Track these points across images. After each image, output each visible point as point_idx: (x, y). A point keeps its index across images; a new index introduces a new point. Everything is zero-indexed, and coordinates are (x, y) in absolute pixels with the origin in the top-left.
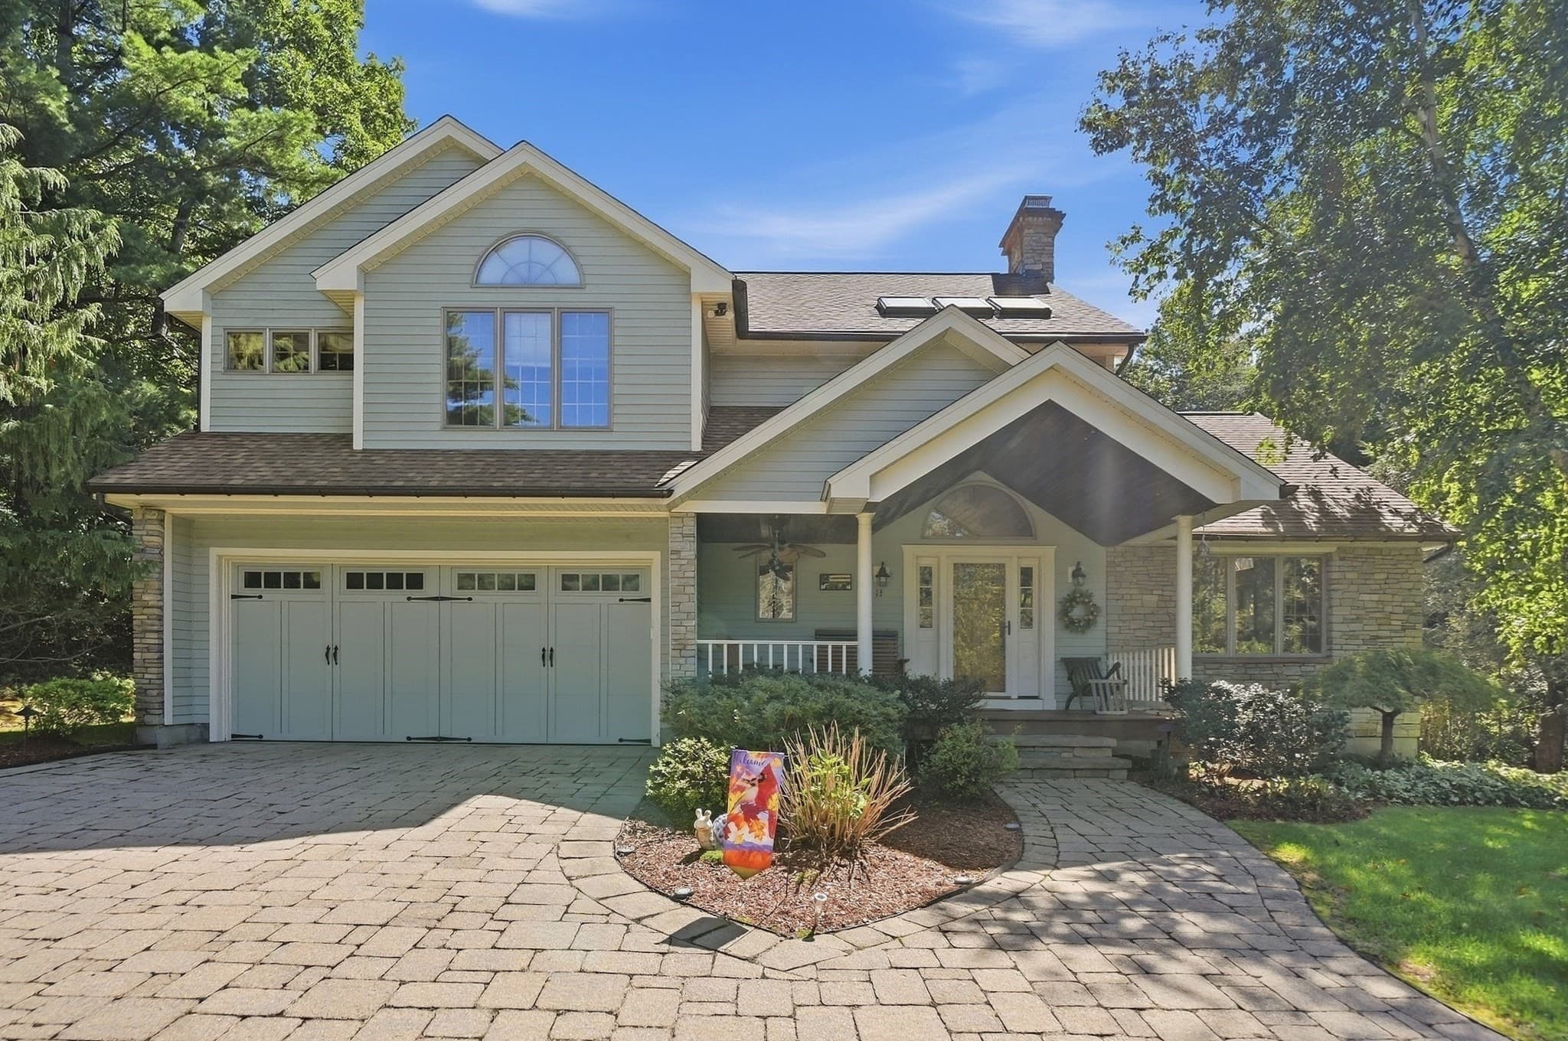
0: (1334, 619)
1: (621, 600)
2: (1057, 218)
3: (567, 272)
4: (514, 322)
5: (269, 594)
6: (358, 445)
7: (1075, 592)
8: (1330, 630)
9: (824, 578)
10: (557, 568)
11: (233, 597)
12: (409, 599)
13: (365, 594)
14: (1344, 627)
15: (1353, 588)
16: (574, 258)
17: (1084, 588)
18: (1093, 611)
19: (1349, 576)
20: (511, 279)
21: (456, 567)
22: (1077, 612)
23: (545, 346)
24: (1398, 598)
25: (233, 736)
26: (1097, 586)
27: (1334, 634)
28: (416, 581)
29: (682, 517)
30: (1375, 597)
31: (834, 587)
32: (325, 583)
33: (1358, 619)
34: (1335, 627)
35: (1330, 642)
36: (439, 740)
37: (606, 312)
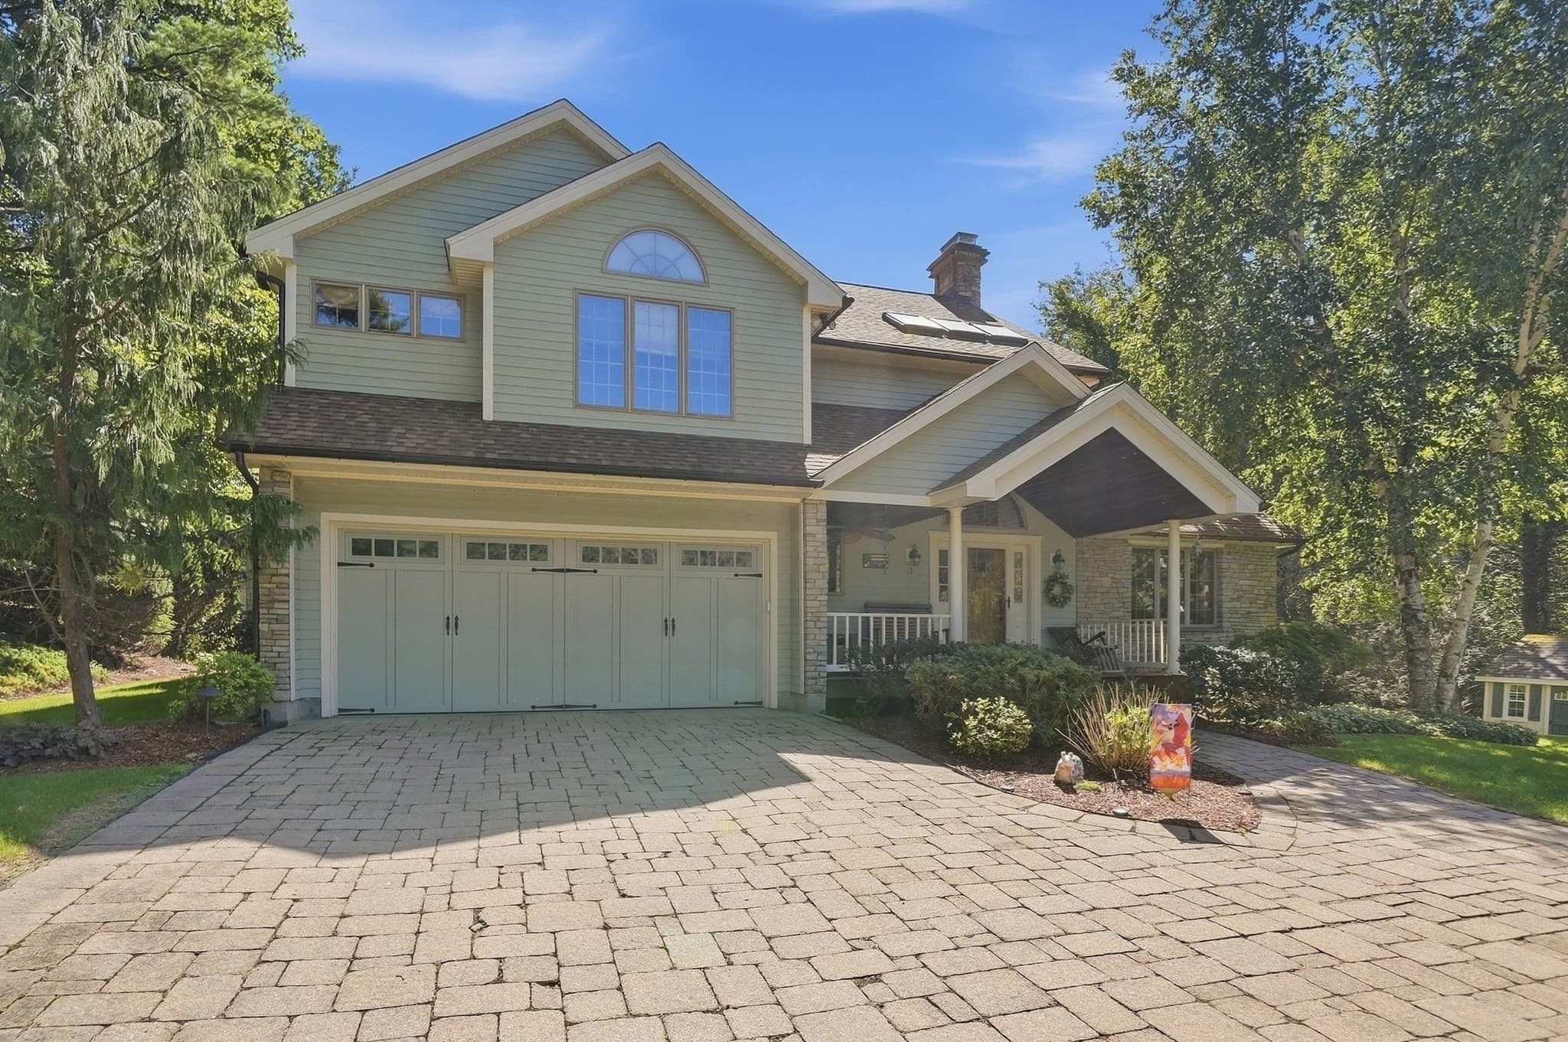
0: (1224, 598)
1: (736, 575)
2: (982, 255)
3: (690, 269)
4: (641, 312)
5: (381, 562)
6: (488, 415)
7: (1056, 573)
8: (1220, 607)
9: (866, 558)
10: (678, 544)
11: (340, 564)
12: (534, 570)
13: (487, 565)
14: (1229, 605)
15: (1236, 575)
16: (699, 258)
17: (1062, 571)
18: (1067, 589)
19: (1232, 566)
20: (637, 269)
21: (580, 540)
22: (1057, 590)
23: (671, 335)
24: (1262, 584)
25: (340, 710)
26: (1068, 569)
27: (1224, 610)
28: (539, 551)
29: (816, 504)
30: (1248, 582)
31: (874, 565)
32: (444, 550)
33: (1238, 599)
34: (1225, 605)
35: (1220, 615)
36: (564, 708)
37: (730, 312)
